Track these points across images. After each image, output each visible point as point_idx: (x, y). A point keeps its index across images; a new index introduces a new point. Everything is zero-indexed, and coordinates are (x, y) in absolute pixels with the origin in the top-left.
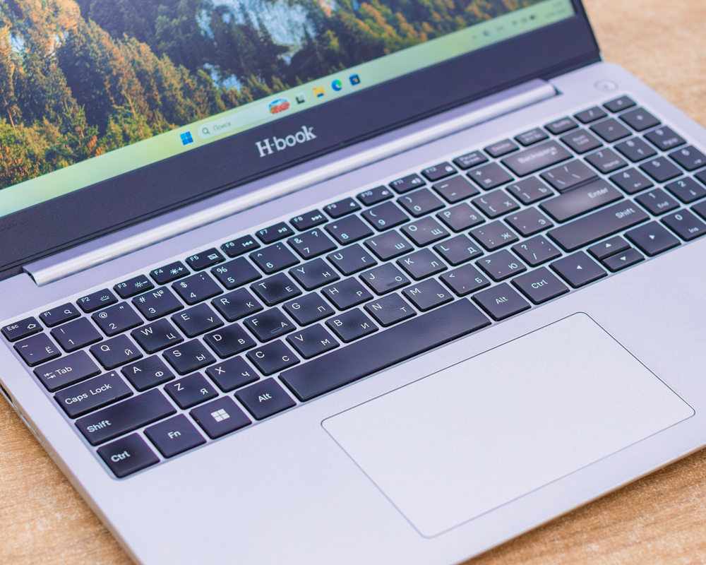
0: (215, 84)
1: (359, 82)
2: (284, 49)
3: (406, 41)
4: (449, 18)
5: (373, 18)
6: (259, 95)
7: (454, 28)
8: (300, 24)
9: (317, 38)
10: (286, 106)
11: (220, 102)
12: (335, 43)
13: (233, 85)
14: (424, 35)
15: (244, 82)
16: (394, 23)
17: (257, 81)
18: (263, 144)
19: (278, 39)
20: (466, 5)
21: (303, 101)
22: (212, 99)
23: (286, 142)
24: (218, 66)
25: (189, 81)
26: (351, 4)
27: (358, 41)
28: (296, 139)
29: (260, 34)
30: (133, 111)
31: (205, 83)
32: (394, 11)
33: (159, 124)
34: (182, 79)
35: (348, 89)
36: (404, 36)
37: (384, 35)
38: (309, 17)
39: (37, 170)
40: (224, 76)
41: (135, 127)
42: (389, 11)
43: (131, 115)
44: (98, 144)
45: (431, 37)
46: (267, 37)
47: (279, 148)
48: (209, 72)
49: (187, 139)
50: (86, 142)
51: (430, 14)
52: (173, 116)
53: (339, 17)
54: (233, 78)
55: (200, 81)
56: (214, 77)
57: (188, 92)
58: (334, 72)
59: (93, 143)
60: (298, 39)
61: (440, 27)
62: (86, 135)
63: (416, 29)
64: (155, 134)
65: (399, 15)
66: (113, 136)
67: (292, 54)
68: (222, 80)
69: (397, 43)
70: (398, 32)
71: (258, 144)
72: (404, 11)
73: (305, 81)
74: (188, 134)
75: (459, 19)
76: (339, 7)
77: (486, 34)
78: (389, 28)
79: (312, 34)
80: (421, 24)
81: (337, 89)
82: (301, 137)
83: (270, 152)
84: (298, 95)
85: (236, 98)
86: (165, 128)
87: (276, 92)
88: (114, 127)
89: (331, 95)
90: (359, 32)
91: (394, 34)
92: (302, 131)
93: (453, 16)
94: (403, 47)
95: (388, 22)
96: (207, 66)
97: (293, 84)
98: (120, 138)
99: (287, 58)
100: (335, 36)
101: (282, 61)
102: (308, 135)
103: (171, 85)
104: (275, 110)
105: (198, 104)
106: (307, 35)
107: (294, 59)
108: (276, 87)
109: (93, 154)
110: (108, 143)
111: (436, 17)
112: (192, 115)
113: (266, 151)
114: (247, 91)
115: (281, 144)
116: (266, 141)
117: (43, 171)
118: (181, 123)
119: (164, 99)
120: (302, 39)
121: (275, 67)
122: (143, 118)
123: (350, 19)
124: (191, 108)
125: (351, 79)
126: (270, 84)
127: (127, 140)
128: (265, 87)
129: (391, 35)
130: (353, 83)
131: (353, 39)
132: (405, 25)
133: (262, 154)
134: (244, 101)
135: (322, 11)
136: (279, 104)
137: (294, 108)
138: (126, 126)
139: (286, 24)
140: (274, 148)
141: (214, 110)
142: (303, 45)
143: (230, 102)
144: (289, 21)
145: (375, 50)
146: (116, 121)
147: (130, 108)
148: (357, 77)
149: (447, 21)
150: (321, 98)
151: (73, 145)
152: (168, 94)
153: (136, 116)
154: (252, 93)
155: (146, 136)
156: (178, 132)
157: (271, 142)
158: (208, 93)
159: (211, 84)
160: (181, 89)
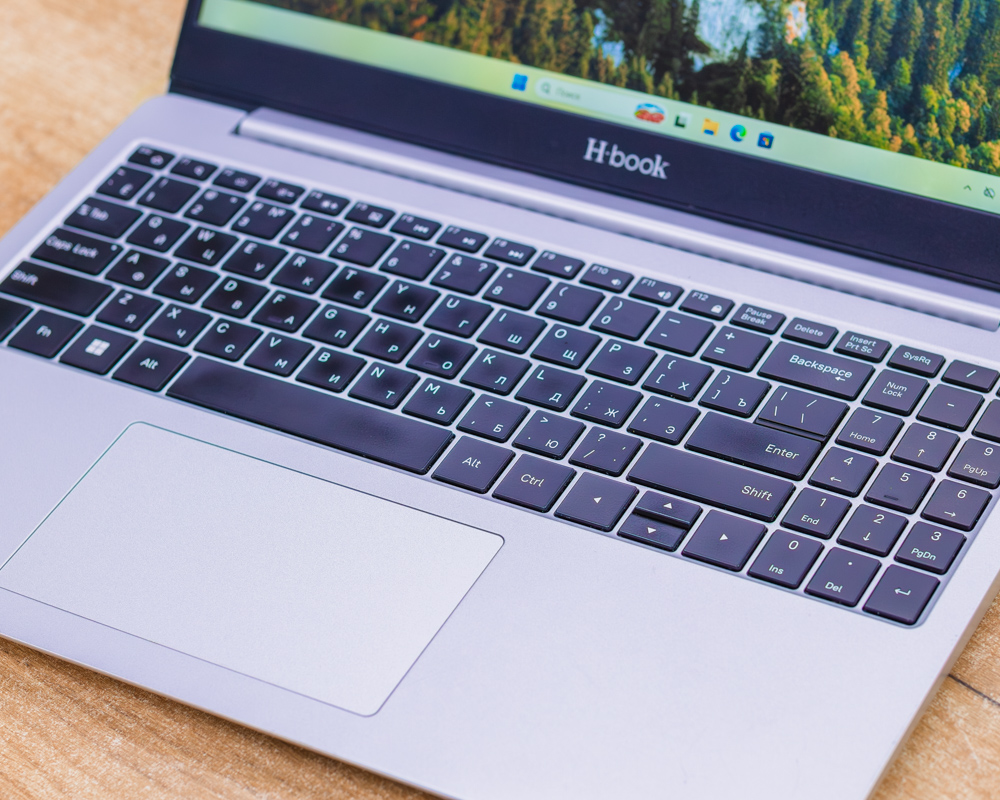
0: (593, 41)
1: (769, 146)
2: (704, 49)
3: (869, 134)
4: (949, 139)
5: (844, 78)
6: (636, 84)
7: (948, 157)
8: (745, 30)
9: (755, 60)
10: (658, 118)
11: (585, 65)
12: (772, 80)
13: (614, 54)
14: (898, 141)
15: (628, 59)
16: (869, 102)
17: (645, 68)
18: (597, 145)
19: (704, 32)
20: (987, 140)
21: (682, 126)
22: (578, 55)
23: (625, 161)
24: (611, 21)
25: (566, 17)
26: (828, 44)
27: (803, 95)
28: (639, 164)
29: (687, 13)
30: (483, 14)
31: (585, 33)
32: (879, 86)
33: (501, 47)
34: (560, 12)
35: (749, 146)
36: (870, 127)
37: (843, 109)
38: (762, 28)
39: (345, 16)
40: (609, 37)
41: (473, 32)
42: (873, 83)
43: (477, 17)
44: (423, 27)
45: (907, 149)
46: (694, 21)
47: (612, 162)
48: (596, 21)
49: (520, 83)
50: (414, 17)
51: (927, 120)
52: (522, 48)
53: (801, 50)
54: (619, 47)
55: (579, 26)
56: (599, 31)
57: (557, 30)
58: (746, 115)
59: (419, 23)
60: (730, 47)
61: (928, 145)
62: (418, 8)
63: (893, 128)
64: (490, 54)
65: (882, 96)
66: (444, 29)
67: (709, 61)
68: (605, 40)
69: (853, 129)
70: (865, 117)
71: (592, 142)
72: (894, 95)
73: (702, 103)
74: (525, 79)
75: (964, 151)
76: (810, 38)
77: (987, 192)
78: (857, 105)
79: (752, 51)
80: (904, 125)
81: (735, 138)
82: (647, 166)
83: (600, 159)
84: (683, 115)
85: (607, 71)
86: (504, 56)
87: (658, 93)
88: (451, 20)
89: (722, 141)
90: (813, 85)
91: (859, 116)
92: (654, 160)
93: (957, 143)
94: (858, 139)
95: (860, 96)
96: (599, 13)
97: (685, 96)
98: (449, 36)
99: (699, 62)
100: (778, 70)
101: (691, 62)
102: (657, 168)
103: (543, 11)
104: (642, 114)
105: (559, 51)
106: (744, 48)
107: (708, 69)
108: (662, 88)
109: (411, 35)
110: (434, 33)
111: (933, 129)
112: (543, 60)
113: (595, 155)
114: (625, 72)
115: (618, 159)
116: (603, 144)
117: (351, 20)
118: (526, 60)
119: (525, 21)
120: (735, 50)
121: (677, 63)
122: (489, 29)
123: (812, 60)
124: (547, 51)
125: (762, 137)
126: (658, 80)
127: (456, 42)
128: (649, 81)
129: (852, 114)
130: (761, 144)
131: (800, 89)
132: (881, 113)
133: (588, 157)
134: (613, 81)
135: (783, 31)
136: (652, 111)
137: (666, 128)
138: (465, 26)
139: (727, 19)
140: (606, 158)
141: (572, 70)
142: (731, 59)
143: (596, 72)
144: (734, 19)
145: (819, 122)
146: (459, 14)
147: (481, 8)
148: (771, 139)
149: (944, 144)
150: (708, 136)
151: (398, 12)
152: (534, 18)
153: (482, 21)
154: (629, 77)
155: (478, 51)
156: (515, 69)
157: (609, 149)
158: (579, 45)
159: (588, 37)
160: (552, 22)
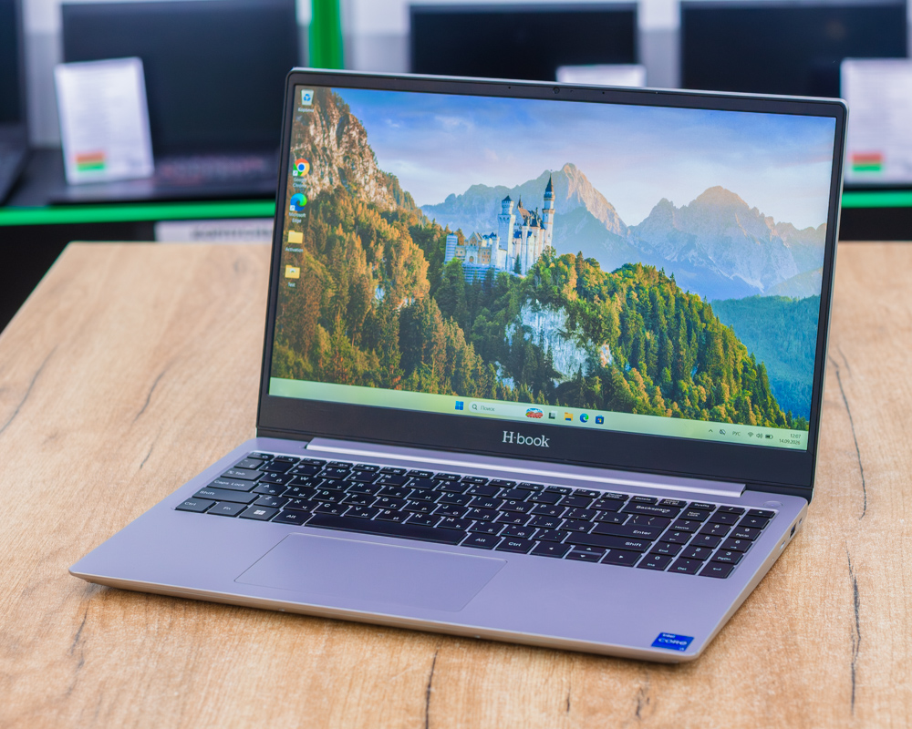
0: (496, 378)
1: (602, 423)
2: (558, 376)
3: (654, 409)
4: (697, 407)
5: (636, 382)
6: (524, 399)
7: (698, 416)
8: (578, 363)
9: (586, 378)
10: (540, 415)
11: (495, 393)
12: (598, 387)
13: (509, 384)
14: (670, 411)
15: (518, 385)
16: (651, 393)
17: (527, 389)
18: (508, 434)
19: (556, 367)
20: (716, 405)
21: (554, 418)
22: (489, 387)
23: (525, 440)
24: (504, 367)
25: (480, 368)
26: (625, 365)
27: (615, 393)
28: (533, 441)
29: (546, 358)
30: (433, 371)
31: (492, 375)
32: (655, 384)
33: (446, 388)
34: (476, 365)
35: (591, 424)
36: (654, 406)
37: (638, 398)
38: (587, 360)
39: (354, 381)
40: (505, 376)
41: (429, 382)
42: (652, 382)
43: (431, 373)
44: (400, 382)
45: (675, 415)
46: (550, 362)
47: (518, 442)
48: (496, 368)
49: (460, 406)
50: (393, 377)
51: (684, 399)
52: (458, 388)
53: (611, 370)
54: (512, 380)
55: (487, 371)
56: (499, 373)
57: (475, 375)
58: (587, 408)
59: (396, 380)
60: (572, 373)
61: (686, 411)
62: (395, 372)
63: (666, 405)
64: (439, 393)
65: (658, 388)
66: (412, 382)
67: (562, 382)
68: (503, 377)
69: (646, 408)
70: (651, 401)
71: (505, 432)
72: (664, 387)
73: (562, 404)
74: (462, 403)
75: (705, 412)
76: (614, 363)
77: (721, 432)
78: (645, 395)
79: (584, 374)
80: (672, 402)
81: (583, 421)
82: (537, 442)
83: (511, 441)
84: (552, 412)
85: (507, 394)
86: (448, 392)
87: (537, 403)
88: (415, 376)
89: (576, 423)
90: (620, 387)
91: (647, 401)
92: (541, 439)
93: (701, 409)
94: (648, 413)
95: (646, 390)
96: (497, 363)
97: (552, 403)
98: (416, 385)
99: (557, 383)
100: (600, 382)
101: (553, 383)
102: (544, 442)
103: (466, 365)
104: (530, 414)
105: (478, 386)
106: (580, 372)
107: (561, 385)
108: (539, 399)
109: (393, 388)
110: (407, 385)
111: (688, 403)
112: (470, 392)
113: (508, 439)
114: (517, 393)
115: (521, 440)
116: (512, 433)
117: (357, 383)
118: (460, 394)
119: (456, 372)
120: (575, 374)
121: (545, 385)
122: (437, 379)
123: (617, 374)
124: (472, 387)
125: (597, 418)
126: (536, 395)
127: (420, 388)
128: (531, 396)
129: (644, 400)
130: (597, 422)
131: (613, 391)
132: (658, 397)
133: (505, 441)
134: (511, 399)
135: (599, 360)
136: (535, 412)
137: (545, 420)
138: (424, 379)
139: (568, 358)
140: (515, 440)
141: (487, 396)
142: (574, 379)
143: (501, 395)
144: (571, 357)
145: (627, 406)
146: (419, 373)
147: (432, 368)
148: (603, 418)
149: (694, 410)
150: (568, 421)
151: (384, 376)
152: (462, 370)
153: (433, 376)
154: (520, 395)
155: (433, 392)
156: (456, 399)
157: (515, 435)
158: (489, 381)
159: (494, 377)
160: (472, 371)
